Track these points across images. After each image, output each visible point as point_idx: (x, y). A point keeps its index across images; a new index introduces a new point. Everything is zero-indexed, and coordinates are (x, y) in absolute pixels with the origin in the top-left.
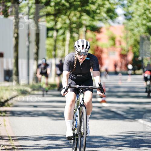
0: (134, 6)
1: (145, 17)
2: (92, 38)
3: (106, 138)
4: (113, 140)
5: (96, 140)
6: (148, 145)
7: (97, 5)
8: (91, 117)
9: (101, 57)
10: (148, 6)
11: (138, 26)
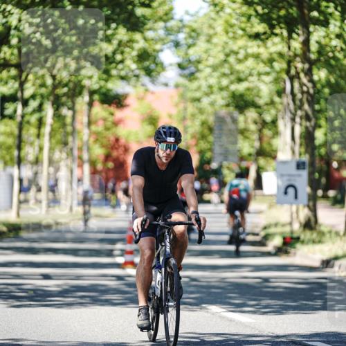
0: (202, 45)
1: (227, 71)
2: (105, 120)
7: (115, 42)
8: (101, 301)
9: (126, 163)
10: (234, 46)
11: (212, 93)
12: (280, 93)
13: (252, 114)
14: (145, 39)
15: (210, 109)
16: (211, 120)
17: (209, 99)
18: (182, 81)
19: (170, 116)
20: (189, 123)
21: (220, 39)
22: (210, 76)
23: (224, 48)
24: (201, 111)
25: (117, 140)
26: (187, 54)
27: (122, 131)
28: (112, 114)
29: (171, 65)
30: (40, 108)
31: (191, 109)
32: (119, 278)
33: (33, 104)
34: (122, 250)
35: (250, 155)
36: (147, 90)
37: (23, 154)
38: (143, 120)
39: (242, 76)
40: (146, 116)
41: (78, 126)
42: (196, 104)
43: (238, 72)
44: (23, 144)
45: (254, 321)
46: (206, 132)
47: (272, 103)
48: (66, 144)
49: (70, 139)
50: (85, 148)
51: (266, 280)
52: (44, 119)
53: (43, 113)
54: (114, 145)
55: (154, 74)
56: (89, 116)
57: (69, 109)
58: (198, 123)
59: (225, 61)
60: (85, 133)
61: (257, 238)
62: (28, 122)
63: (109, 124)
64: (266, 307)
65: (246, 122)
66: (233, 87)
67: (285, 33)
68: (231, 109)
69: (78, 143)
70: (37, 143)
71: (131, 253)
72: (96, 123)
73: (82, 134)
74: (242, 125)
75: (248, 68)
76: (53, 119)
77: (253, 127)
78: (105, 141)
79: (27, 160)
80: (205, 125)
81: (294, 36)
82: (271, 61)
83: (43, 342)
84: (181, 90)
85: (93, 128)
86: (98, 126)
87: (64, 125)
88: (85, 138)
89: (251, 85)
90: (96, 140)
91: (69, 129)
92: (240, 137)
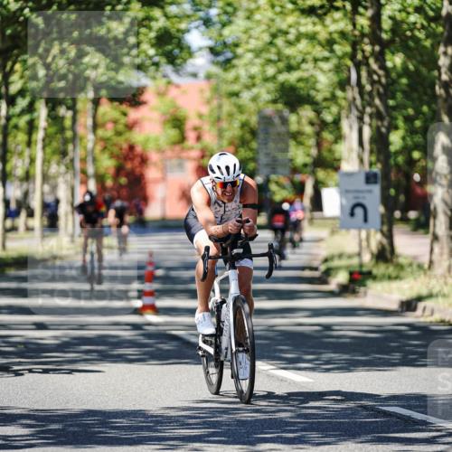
0: (240, 23)
1: (274, 57)
2: (115, 122)
3: (156, 416)
4: (176, 422)
5: (124, 422)
6: (281, 437)
8: (113, 356)
9: (144, 178)
10: (282, 24)
11: (254, 85)
12: (343, 84)
13: (307, 112)
14: (166, 16)
15: (252, 107)
16: (254, 120)
17: (250, 94)
18: (215, 70)
19: (200, 116)
20: (224, 125)
21: (264, 15)
22: (251, 63)
23: (269, 27)
24: (241, 109)
25: (132, 148)
26: (221, 35)
27: (137, 137)
28: (125, 114)
29: (200, 49)
30: (30, 108)
31: (227, 106)
32: (136, 327)
33: (22, 103)
34: (139, 291)
35: (305, 165)
36: (169, 83)
37: (8, 167)
38: (165, 122)
39: (293, 62)
40: (168, 116)
41: (80, 131)
42: (234, 99)
43: (288, 57)
44: (9, 155)
45: (311, 380)
46: (248, 136)
47: (333, 98)
48: (64, 154)
49: (70, 147)
50: (90, 159)
51: (328, 327)
52: (36, 122)
53: (36, 114)
54: (128, 155)
55: (178, 61)
56: (94, 117)
57: (68, 108)
58: (236, 124)
59: (271, 43)
60: (90, 139)
61: (316, 274)
62: (16, 127)
63: (120, 127)
64: (327, 363)
65: (299, 122)
66: (282, 77)
67: (348, 6)
68: (280, 106)
69: (80, 152)
70: (27, 153)
71: (151, 294)
72: (103, 125)
73: (85, 140)
74: (294, 127)
75: (301, 52)
76: (47, 121)
77: (308, 129)
78: (115, 150)
79: (14, 176)
80: (246, 128)
81: (361, 10)
82: (330, 43)
83: (37, 410)
84: (214, 81)
85: (100, 132)
86: (106, 130)
87: (62, 130)
88: (90, 145)
89: (305, 75)
90: (105, 148)
91: (69, 134)
92: (292, 143)
